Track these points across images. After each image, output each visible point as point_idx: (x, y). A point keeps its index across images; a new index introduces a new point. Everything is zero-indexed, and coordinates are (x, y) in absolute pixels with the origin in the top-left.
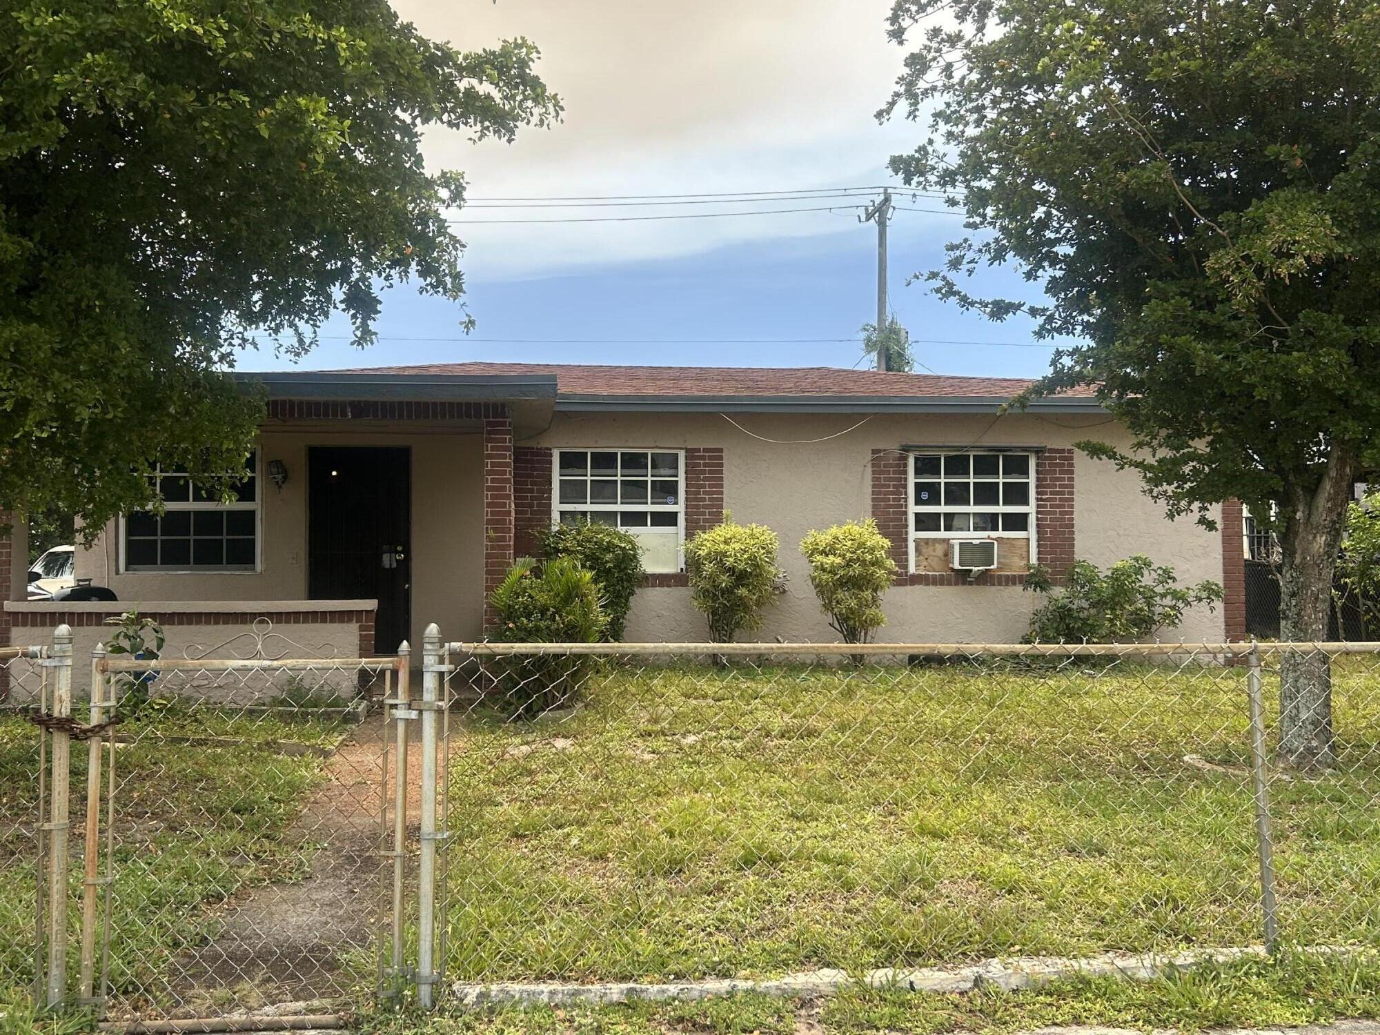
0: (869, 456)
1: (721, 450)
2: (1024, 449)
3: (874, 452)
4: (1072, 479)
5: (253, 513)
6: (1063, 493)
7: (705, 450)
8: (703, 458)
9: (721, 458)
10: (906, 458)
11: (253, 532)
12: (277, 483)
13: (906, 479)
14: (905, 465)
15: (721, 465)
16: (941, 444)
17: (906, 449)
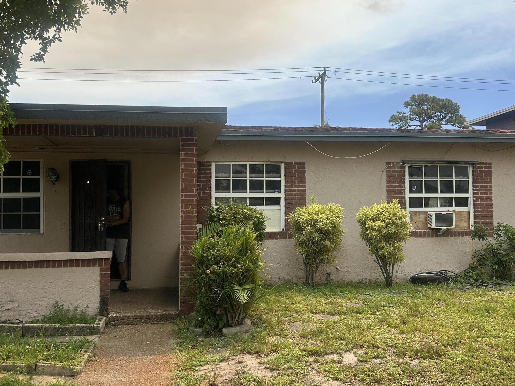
0: (384, 166)
1: (304, 163)
2: (466, 163)
3: (387, 164)
4: (491, 179)
5: (38, 199)
6: (487, 186)
7: (296, 163)
8: (294, 167)
9: (304, 167)
10: (404, 167)
11: (39, 210)
12: (52, 181)
13: (404, 179)
14: (404, 171)
15: (304, 171)
16: (423, 160)
17: (404, 162)
